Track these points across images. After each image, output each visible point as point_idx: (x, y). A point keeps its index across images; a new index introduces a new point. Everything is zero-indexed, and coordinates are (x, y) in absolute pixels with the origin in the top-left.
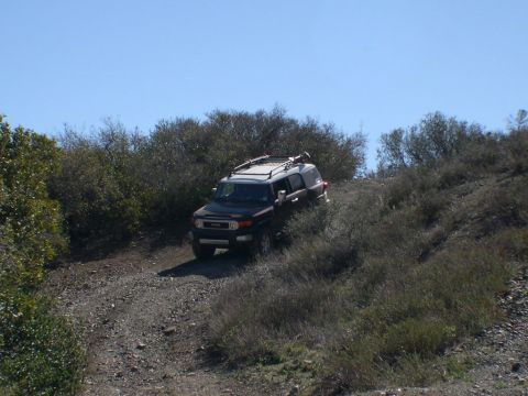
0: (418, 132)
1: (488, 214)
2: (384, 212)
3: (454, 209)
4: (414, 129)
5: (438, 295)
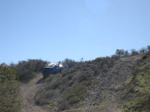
0: (63, 62)
1: (80, 78)
2: (62, 78)
3: (74, 77)
4: (63, 61)
5: (76, 93)
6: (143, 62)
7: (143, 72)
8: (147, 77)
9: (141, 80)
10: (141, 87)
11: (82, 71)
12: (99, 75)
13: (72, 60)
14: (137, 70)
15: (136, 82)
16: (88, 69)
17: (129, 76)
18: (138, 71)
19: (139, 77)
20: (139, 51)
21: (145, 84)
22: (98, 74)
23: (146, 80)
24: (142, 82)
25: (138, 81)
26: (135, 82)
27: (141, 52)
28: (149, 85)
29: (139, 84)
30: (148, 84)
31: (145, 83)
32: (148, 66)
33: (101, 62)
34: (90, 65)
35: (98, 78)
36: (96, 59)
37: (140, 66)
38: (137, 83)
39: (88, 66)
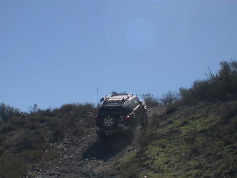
6: (165, 119)
7: (164, 140)
8: (171, 150)
9: (156, 157)
10: (156, 172)
11: (27, 129)
12: (62, 140)
13: (12, 109)
14: (152, 135)
15: (145, 160)
16: (40, 127)
17: (131, 148)
18: (152, 138)
19: (153, 150)
20: (161, 100)
21: (166, 166)
22: (61, 138)
23: (168, 156)
24: (160, 160)
25: (149, 158)
26: (142, 161)
27: (165, 103)
28: (174, 168)
29: (152, 164)
30: (173, 165)
31: (166, 163)
32: (177, 127)
33: (71, 112)
34: (47, 118)
35: (60, 146)
36: (63, 106)
37: (157, 127)
38: (146, 163)
39: (42, 121)
